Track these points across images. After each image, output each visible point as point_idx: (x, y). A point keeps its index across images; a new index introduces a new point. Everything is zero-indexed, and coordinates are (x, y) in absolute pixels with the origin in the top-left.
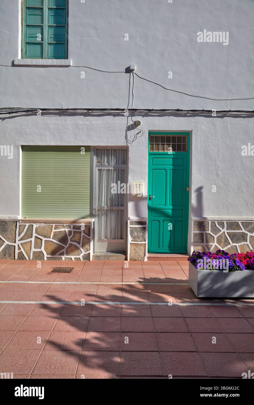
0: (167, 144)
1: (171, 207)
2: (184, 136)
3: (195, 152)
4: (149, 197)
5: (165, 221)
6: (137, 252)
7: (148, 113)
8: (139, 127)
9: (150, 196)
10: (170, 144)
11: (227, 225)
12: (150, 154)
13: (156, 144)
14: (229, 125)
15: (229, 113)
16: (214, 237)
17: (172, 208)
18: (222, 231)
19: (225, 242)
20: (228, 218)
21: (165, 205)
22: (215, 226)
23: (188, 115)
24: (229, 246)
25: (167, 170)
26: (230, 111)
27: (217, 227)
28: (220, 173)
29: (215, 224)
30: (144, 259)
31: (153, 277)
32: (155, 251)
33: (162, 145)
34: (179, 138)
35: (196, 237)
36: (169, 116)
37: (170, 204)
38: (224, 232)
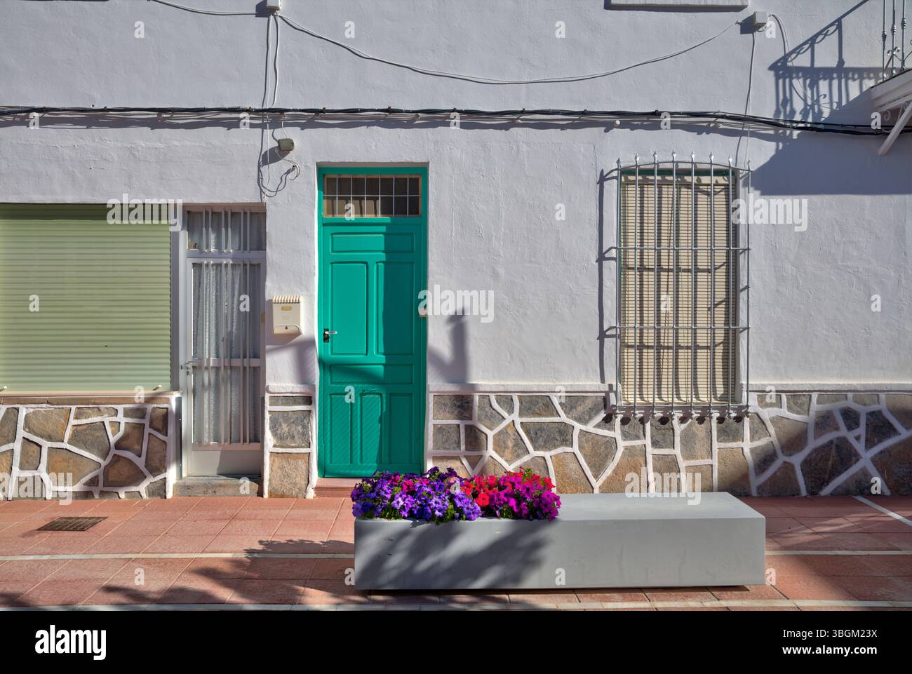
0: (368, 198)
1: (382, 359)
2: (414, 177)
3: (437, 217)
4: (324, 334)
5: (365, 394)
6: (289, 476)
7: (313, 118)
8: (291, 156)
9: (328, 330)
10: (378, 198)
11: (521, 403)
12: (324, 224)
13: (340, 198)
14: (524, 148)
15: (523, 117)
16: (486, 435)
17: (384, 362)
18: (509, 419)
19: (516, 448)
20: (522, 385)
21: (366, 354)
22: (491, 406)
23: (417, 122)
24: (526, 458)
25: (369, 264)
26: (523, 112)
27: (494, 410)
28: (501, 271)
29: (489, 400)
30: (306, 492)
31: (295, 540)
32: (342, 471)
33: (358, 202)
34: (401, 183)
35: (441, 435)
36: (368, 125)
37: (378, 352)
38: (513, 421)
